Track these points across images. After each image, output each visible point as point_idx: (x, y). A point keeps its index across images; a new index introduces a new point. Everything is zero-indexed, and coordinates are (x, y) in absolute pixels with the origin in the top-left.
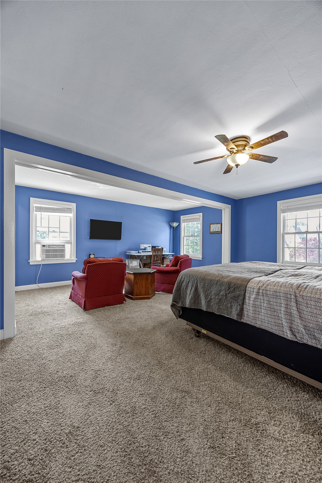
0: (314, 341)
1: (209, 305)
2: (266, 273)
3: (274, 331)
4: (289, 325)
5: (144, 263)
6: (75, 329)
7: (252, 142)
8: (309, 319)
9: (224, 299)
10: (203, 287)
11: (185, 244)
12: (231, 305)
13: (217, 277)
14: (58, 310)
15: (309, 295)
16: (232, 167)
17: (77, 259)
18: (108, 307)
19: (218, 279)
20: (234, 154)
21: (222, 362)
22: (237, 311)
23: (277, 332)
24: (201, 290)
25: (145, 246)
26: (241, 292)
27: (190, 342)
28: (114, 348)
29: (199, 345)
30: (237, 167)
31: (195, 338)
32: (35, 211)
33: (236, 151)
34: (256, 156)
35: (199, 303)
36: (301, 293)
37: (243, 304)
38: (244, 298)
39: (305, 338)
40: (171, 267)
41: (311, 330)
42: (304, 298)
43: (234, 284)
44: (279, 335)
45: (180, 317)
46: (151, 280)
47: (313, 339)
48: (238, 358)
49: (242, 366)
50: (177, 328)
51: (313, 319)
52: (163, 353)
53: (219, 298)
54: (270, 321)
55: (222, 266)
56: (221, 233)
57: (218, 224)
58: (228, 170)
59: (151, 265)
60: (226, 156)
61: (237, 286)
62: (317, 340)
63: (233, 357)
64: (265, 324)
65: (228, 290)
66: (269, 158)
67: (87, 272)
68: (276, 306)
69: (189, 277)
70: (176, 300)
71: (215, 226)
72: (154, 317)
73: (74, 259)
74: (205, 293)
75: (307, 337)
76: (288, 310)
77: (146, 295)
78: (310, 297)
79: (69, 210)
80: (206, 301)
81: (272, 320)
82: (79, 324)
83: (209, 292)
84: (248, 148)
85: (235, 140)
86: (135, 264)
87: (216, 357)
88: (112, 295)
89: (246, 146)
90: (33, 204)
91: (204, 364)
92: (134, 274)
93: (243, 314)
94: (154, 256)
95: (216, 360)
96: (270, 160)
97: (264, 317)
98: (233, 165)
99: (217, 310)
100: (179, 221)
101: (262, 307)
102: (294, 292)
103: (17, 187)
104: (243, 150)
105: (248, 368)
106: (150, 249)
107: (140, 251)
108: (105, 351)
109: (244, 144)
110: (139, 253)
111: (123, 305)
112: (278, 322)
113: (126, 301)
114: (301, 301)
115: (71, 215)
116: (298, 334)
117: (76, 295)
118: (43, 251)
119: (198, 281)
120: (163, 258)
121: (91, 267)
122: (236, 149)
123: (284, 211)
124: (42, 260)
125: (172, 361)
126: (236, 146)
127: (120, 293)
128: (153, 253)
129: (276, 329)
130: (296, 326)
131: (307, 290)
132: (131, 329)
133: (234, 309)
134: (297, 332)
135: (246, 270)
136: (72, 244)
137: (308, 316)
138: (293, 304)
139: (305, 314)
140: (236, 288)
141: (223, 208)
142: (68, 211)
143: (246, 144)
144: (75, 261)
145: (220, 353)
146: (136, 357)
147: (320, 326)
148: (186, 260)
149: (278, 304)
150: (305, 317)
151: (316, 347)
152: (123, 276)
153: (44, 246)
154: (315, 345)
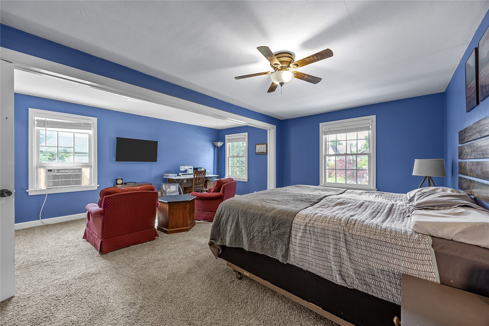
0: (365, 287)
1: (251, 244)
2: (312, 202)
3: (322, 275)
4: (338, 268)
5: (185, 186)
6: (80, 286)
7: (297, 59)
8: (359, 262)
9: (267, 237)
10: (245, 223)
11: (230, 165)
12: (276, 244)
13: (260, 211)
14: (62, 257)
15: (358, 233)
16: (277, 86)
17: (99, 185)
18: (135, 246)
19: (262, 212)
20: (278, 71)
21: (266, 312)
22: (282, 251)
23: (326, 277)
24: (242, 226)
25: (186, 168)
26: (287, 229)
27: (231, 288)
28: (132, 310)
29: (240, 291)
30: (281, 86)
31: (237, 281)
32: (37, 126)
33: (280, 68)
34: (301, 75)
35: (241, 241)
36: (350, 231)
37: (289, 243)
38: (290, 236)
39: (355, 283)
40: (213, 192)
41: (362, 274)
42: (353, 237)
43: (279, 220)
44: (327, 279)
45: (220, 256)
46: (190, 209)
47: (364, 285)
48: (283, 304)
49: (289, 315)
50: (216, 269)
51: (363, 261)
52: (196, 309)
53: (262, 235)
54: (318, 263)
55: (267, 193)
56: (267, 154)
57: (263, 144)
58: (272, 89)
59: (192, 189)
60: (270, 73)
61: (282, 221)
62: (368, 286)
63: (278, 303)
64: (312, 267)
65: (272, 226)
66: (314, 79)
67: (104, 206)
68: (324, 246)
69: (230, 210)
70: (215, 237)
71: (260, 147)
72: (190, 255)
73: (95, 186)
74: (247, 230)
75: (357, 282)
76: (337, 251)
77: (183, 227)
78: (359, 236)
79: (87, 126)
80: (248, 240)
81: (320, 262)
82: (88, 277)
83: (251, 228)
84: (293, 66)
85: (279, 55)
86: (173, 189)
87: (260, 305)
88: (139, 231)
89: (290, 62)
90: (34, 117)
91: (245, 319)
92: (169, 203)
93: (289, 254)
94: (196, 179)
95: (260, 310)
96: (314, 80)
97: (312, 258)
98: (277, 83)
99: (261, 249)
100: (223, 141)
101: (310, 247)
102: (343, 229)
103: (17, 95)
104: (287, 67)
105: (294, 317)
106: (191, 171)
107: (180, 174)
108: (117, 317)
109: (289, 60)
110: (178, 175)
111: (154, 241)
112: (327, 264)
113: (158, 236)
114: (351, 241)
115: (91, 132)
116: (348, 279)
117: (92, 234)
118: (48, 177)
119: (239, 215)
120: (206, 181)
121: (110, 199)
122: (281, 65)
123: (326, 133)
124: (47, 189)
125: (207, 321)
126: (280, 62)
127: (151, 228)
128: (195, 175)
129: (325, 272)
130: (346, 269)
131: (355, 227)
132: (160, 276)
133: (279, 249)
134: (347, 276)
135: (292, 198)
136: (91, 167)
137: (359, 258)
138: (342, 244)
139: (355, 256)
140: (281, 224)
141: (268, 128)
142: (85, 127)
143: (290, 61)
144: (96, 189)
145: (265, 299)
146: (161, 320)
147: (370, 270)
148: (229, 184)
149: (327, 244)
150: (355, 260)
151: (367, 293)
152: (154, 207)
153: (50, 171)
154: (366, 292)
